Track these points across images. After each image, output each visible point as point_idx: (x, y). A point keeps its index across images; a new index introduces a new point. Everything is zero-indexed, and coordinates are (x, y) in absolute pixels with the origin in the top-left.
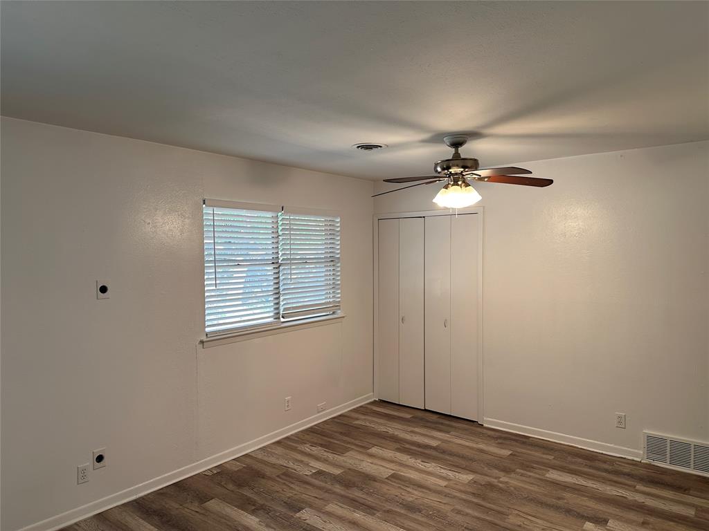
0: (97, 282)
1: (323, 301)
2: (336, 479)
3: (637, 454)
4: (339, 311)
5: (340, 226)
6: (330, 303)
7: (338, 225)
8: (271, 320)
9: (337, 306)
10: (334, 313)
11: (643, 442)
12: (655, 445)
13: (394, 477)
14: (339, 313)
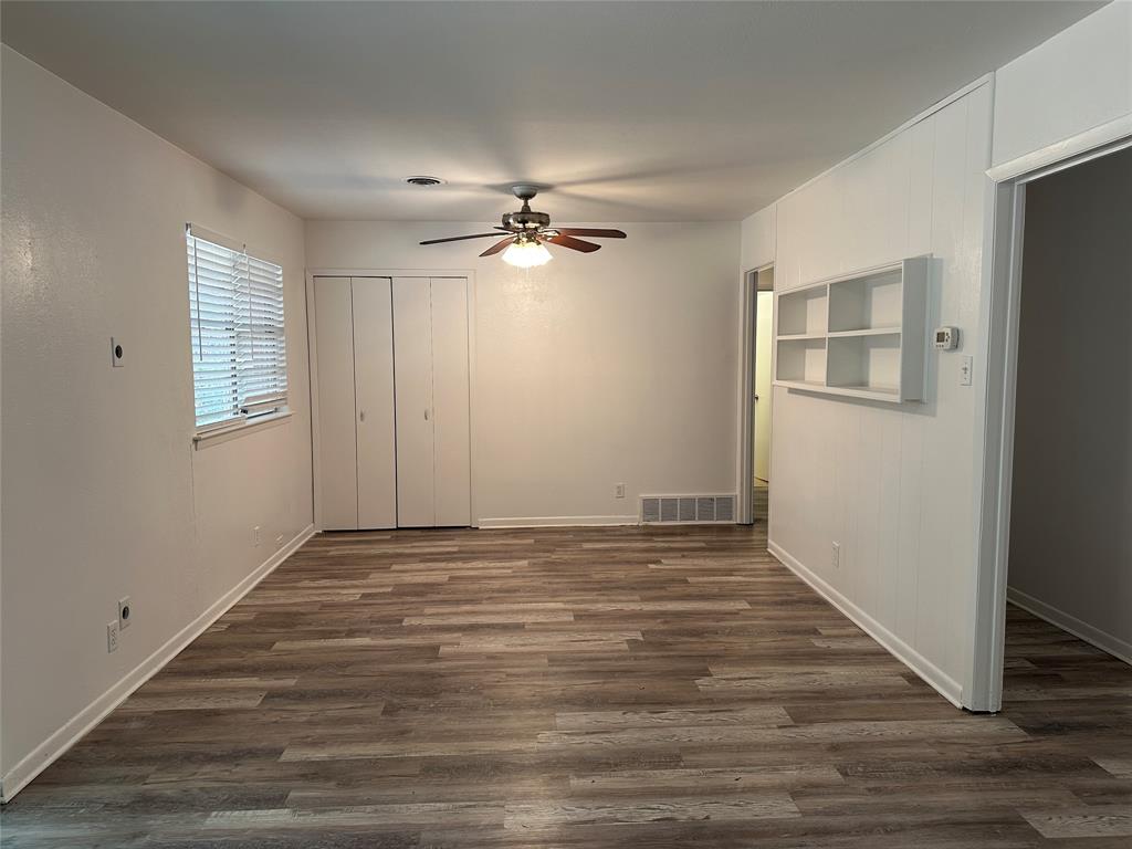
0: (112, 339)
1: (265, 392)
2: (392, 594)
3: (634, 518)
4: (285, 407)
5: (283, 282)
6: (276, 394)
7: (280, 279)
8: (230, 416)
9: (284, 399)
10: (276, 410)
11: (639, 508)
12: (650, 507)
13: (452, 578)
14: (285, 411)
